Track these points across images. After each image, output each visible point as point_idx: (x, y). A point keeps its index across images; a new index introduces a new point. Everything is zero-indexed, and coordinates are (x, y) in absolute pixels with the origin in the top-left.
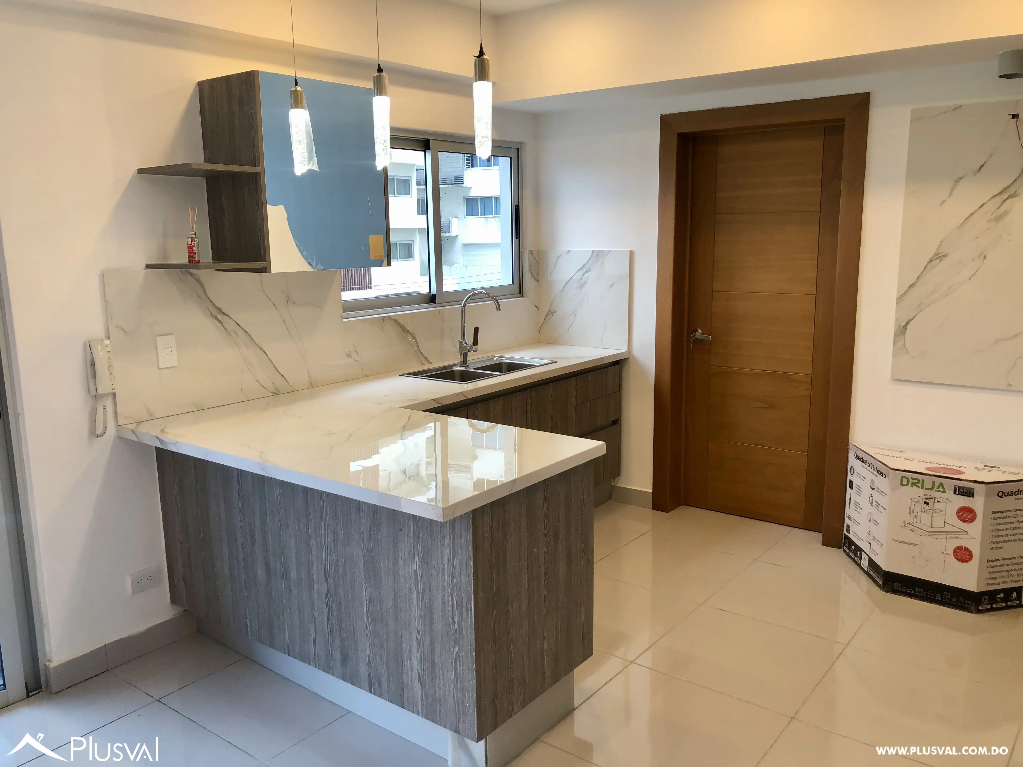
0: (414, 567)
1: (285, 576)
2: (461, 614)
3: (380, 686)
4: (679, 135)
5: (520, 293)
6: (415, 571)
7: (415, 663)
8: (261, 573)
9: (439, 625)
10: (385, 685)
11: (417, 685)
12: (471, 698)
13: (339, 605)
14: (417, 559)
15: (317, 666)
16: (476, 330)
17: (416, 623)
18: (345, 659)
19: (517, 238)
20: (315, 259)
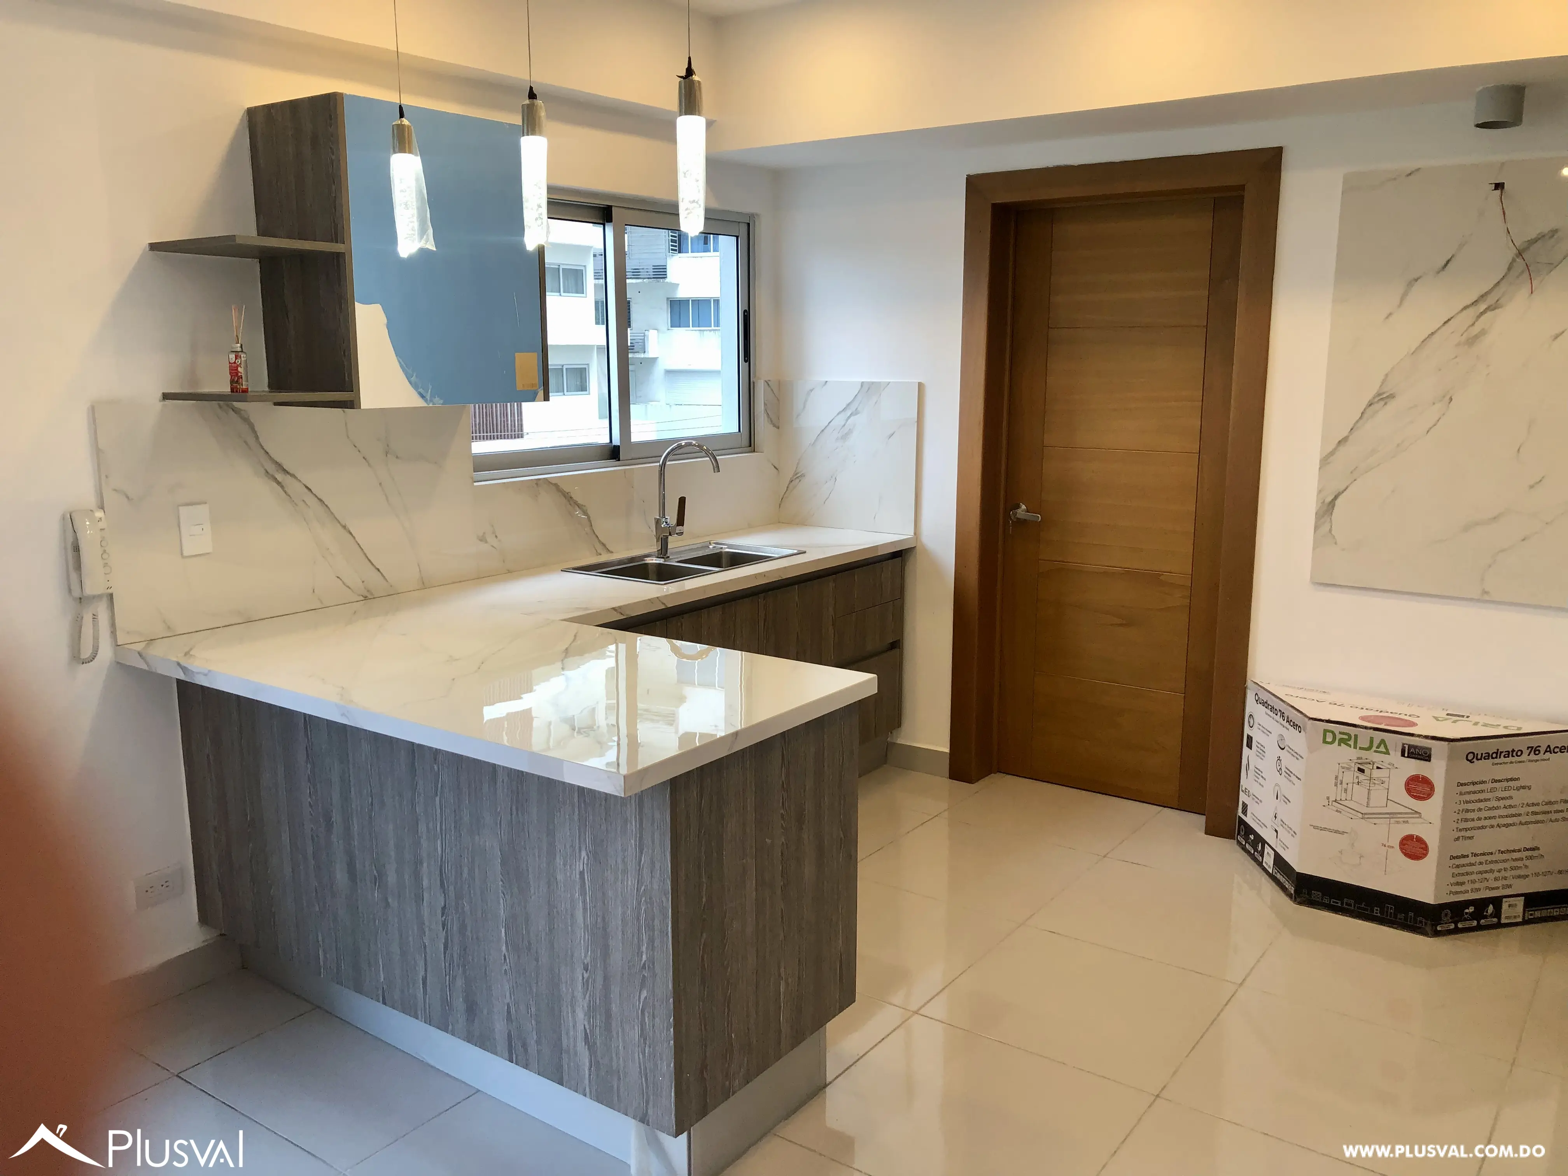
0: (579, 867)
1: (379, 879)
2: (651, 940)
3: (526, 1050)
4: (994, 205)
5: (751, 445)
6: (582, 873)
7: (580, 1015)
8: (341, 876)
9: (617, 958)
10: (533, 1048)
11: (582, 1050)
12: (666, 1066)
13: (463, 928)
14: (584, 854)
15: (429, 1021)
16: (682, 501)
17: (583, 953)
18: (471, 1009)
19: (746, 361)
20: (430, 387)
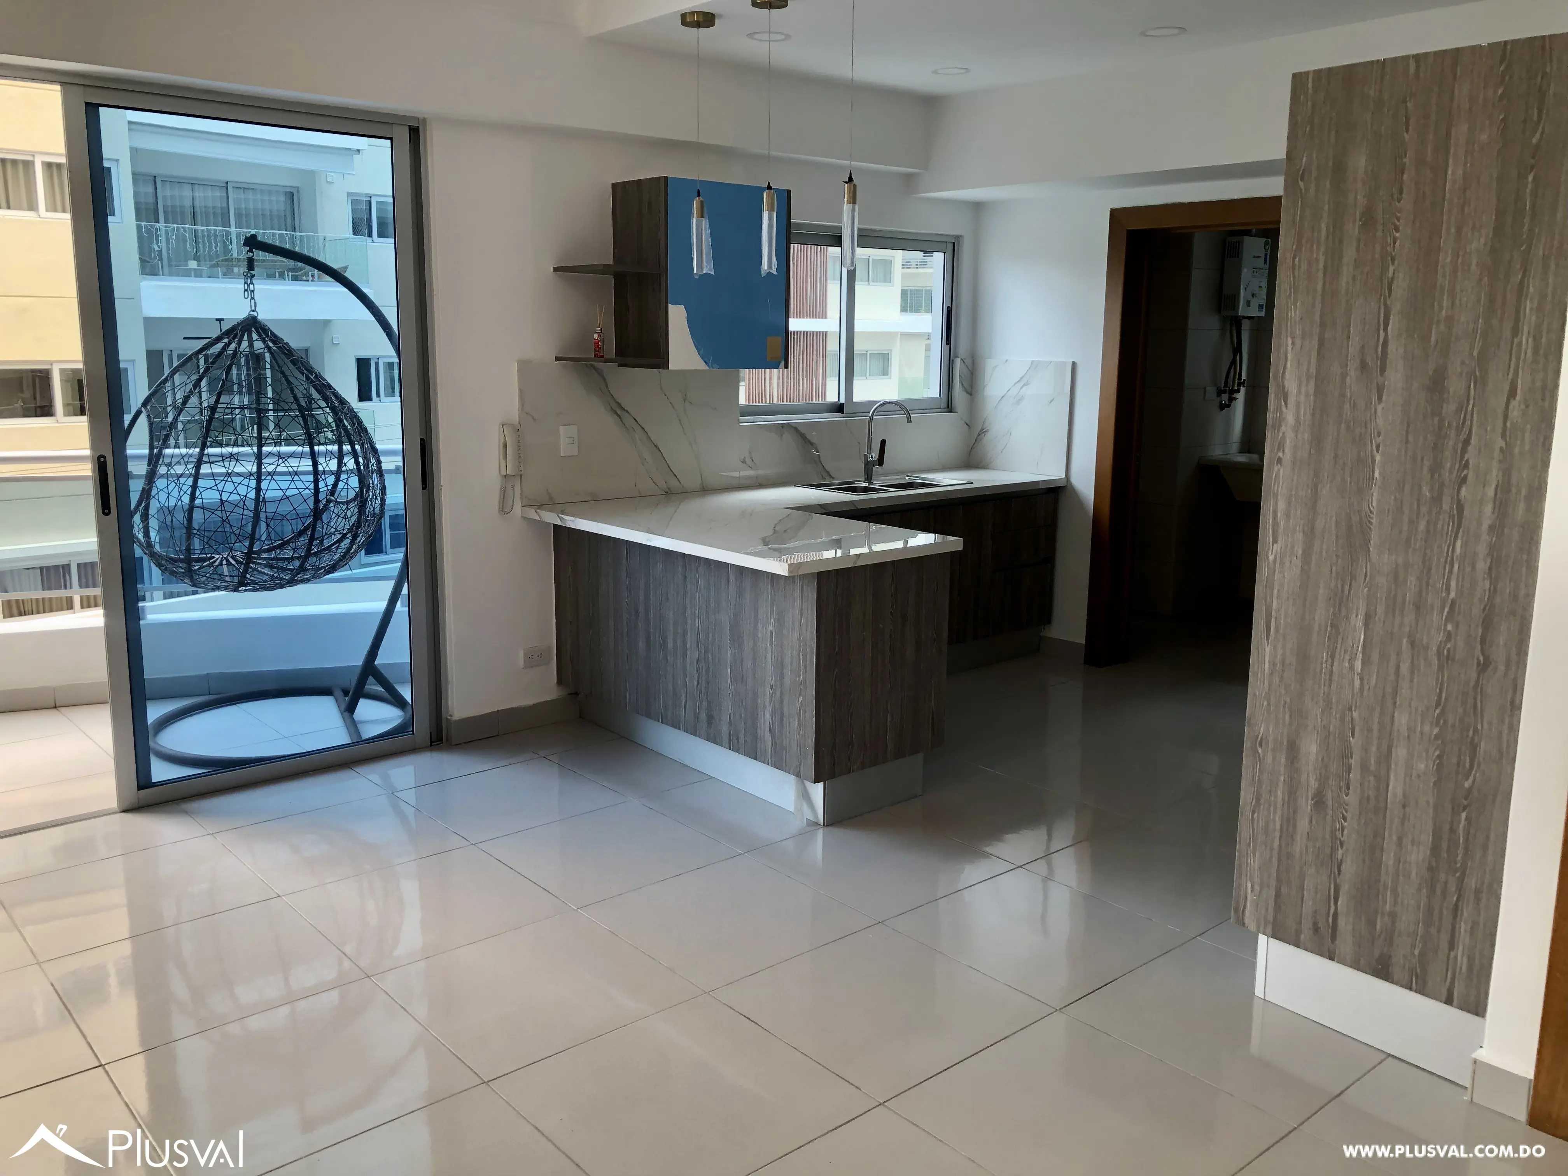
0: (770, 628)
1: (664, 645)
2: (805, 667)
3: (738, 742)
4: (1129, 232)
5: (949, 408)
6: (771, 632)
7: (768, 716)
8: (642, 645)
9: (787, 681)
10: (742, 741)
11: (768, 737)
12: (811, 741)
13: (707, 672)
14: (772, 620)
15: (686, 731)
17: (770, 679)
18: (710, 719)
19: (947, 344)
20: (711, 358)
